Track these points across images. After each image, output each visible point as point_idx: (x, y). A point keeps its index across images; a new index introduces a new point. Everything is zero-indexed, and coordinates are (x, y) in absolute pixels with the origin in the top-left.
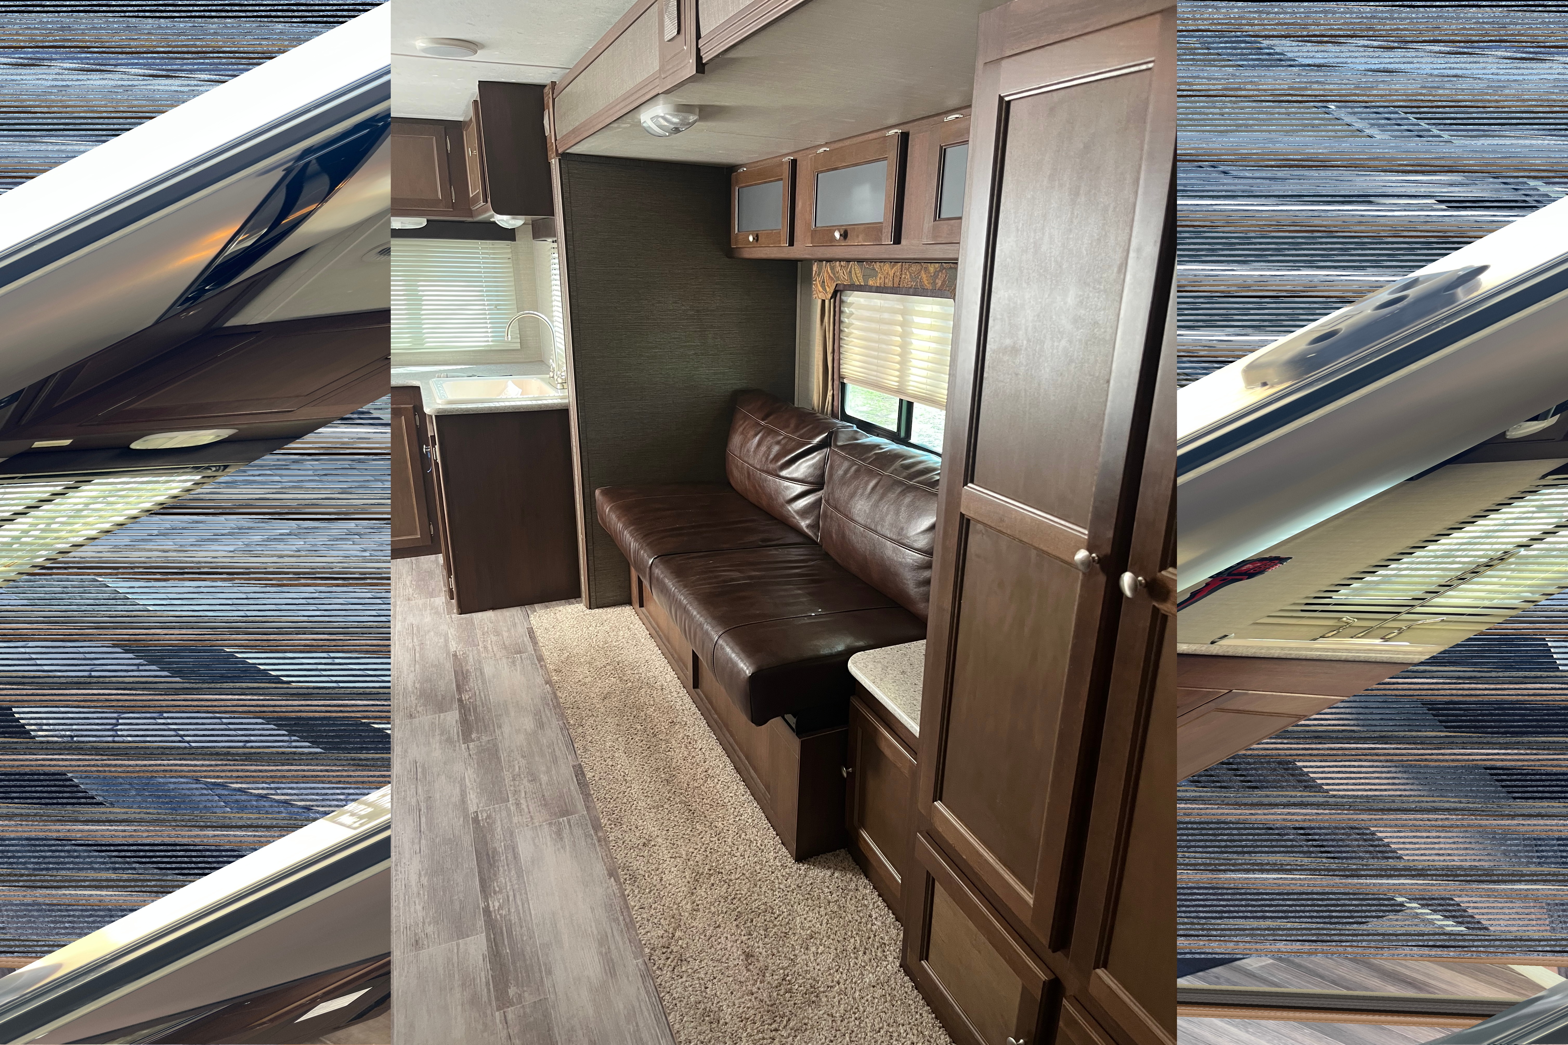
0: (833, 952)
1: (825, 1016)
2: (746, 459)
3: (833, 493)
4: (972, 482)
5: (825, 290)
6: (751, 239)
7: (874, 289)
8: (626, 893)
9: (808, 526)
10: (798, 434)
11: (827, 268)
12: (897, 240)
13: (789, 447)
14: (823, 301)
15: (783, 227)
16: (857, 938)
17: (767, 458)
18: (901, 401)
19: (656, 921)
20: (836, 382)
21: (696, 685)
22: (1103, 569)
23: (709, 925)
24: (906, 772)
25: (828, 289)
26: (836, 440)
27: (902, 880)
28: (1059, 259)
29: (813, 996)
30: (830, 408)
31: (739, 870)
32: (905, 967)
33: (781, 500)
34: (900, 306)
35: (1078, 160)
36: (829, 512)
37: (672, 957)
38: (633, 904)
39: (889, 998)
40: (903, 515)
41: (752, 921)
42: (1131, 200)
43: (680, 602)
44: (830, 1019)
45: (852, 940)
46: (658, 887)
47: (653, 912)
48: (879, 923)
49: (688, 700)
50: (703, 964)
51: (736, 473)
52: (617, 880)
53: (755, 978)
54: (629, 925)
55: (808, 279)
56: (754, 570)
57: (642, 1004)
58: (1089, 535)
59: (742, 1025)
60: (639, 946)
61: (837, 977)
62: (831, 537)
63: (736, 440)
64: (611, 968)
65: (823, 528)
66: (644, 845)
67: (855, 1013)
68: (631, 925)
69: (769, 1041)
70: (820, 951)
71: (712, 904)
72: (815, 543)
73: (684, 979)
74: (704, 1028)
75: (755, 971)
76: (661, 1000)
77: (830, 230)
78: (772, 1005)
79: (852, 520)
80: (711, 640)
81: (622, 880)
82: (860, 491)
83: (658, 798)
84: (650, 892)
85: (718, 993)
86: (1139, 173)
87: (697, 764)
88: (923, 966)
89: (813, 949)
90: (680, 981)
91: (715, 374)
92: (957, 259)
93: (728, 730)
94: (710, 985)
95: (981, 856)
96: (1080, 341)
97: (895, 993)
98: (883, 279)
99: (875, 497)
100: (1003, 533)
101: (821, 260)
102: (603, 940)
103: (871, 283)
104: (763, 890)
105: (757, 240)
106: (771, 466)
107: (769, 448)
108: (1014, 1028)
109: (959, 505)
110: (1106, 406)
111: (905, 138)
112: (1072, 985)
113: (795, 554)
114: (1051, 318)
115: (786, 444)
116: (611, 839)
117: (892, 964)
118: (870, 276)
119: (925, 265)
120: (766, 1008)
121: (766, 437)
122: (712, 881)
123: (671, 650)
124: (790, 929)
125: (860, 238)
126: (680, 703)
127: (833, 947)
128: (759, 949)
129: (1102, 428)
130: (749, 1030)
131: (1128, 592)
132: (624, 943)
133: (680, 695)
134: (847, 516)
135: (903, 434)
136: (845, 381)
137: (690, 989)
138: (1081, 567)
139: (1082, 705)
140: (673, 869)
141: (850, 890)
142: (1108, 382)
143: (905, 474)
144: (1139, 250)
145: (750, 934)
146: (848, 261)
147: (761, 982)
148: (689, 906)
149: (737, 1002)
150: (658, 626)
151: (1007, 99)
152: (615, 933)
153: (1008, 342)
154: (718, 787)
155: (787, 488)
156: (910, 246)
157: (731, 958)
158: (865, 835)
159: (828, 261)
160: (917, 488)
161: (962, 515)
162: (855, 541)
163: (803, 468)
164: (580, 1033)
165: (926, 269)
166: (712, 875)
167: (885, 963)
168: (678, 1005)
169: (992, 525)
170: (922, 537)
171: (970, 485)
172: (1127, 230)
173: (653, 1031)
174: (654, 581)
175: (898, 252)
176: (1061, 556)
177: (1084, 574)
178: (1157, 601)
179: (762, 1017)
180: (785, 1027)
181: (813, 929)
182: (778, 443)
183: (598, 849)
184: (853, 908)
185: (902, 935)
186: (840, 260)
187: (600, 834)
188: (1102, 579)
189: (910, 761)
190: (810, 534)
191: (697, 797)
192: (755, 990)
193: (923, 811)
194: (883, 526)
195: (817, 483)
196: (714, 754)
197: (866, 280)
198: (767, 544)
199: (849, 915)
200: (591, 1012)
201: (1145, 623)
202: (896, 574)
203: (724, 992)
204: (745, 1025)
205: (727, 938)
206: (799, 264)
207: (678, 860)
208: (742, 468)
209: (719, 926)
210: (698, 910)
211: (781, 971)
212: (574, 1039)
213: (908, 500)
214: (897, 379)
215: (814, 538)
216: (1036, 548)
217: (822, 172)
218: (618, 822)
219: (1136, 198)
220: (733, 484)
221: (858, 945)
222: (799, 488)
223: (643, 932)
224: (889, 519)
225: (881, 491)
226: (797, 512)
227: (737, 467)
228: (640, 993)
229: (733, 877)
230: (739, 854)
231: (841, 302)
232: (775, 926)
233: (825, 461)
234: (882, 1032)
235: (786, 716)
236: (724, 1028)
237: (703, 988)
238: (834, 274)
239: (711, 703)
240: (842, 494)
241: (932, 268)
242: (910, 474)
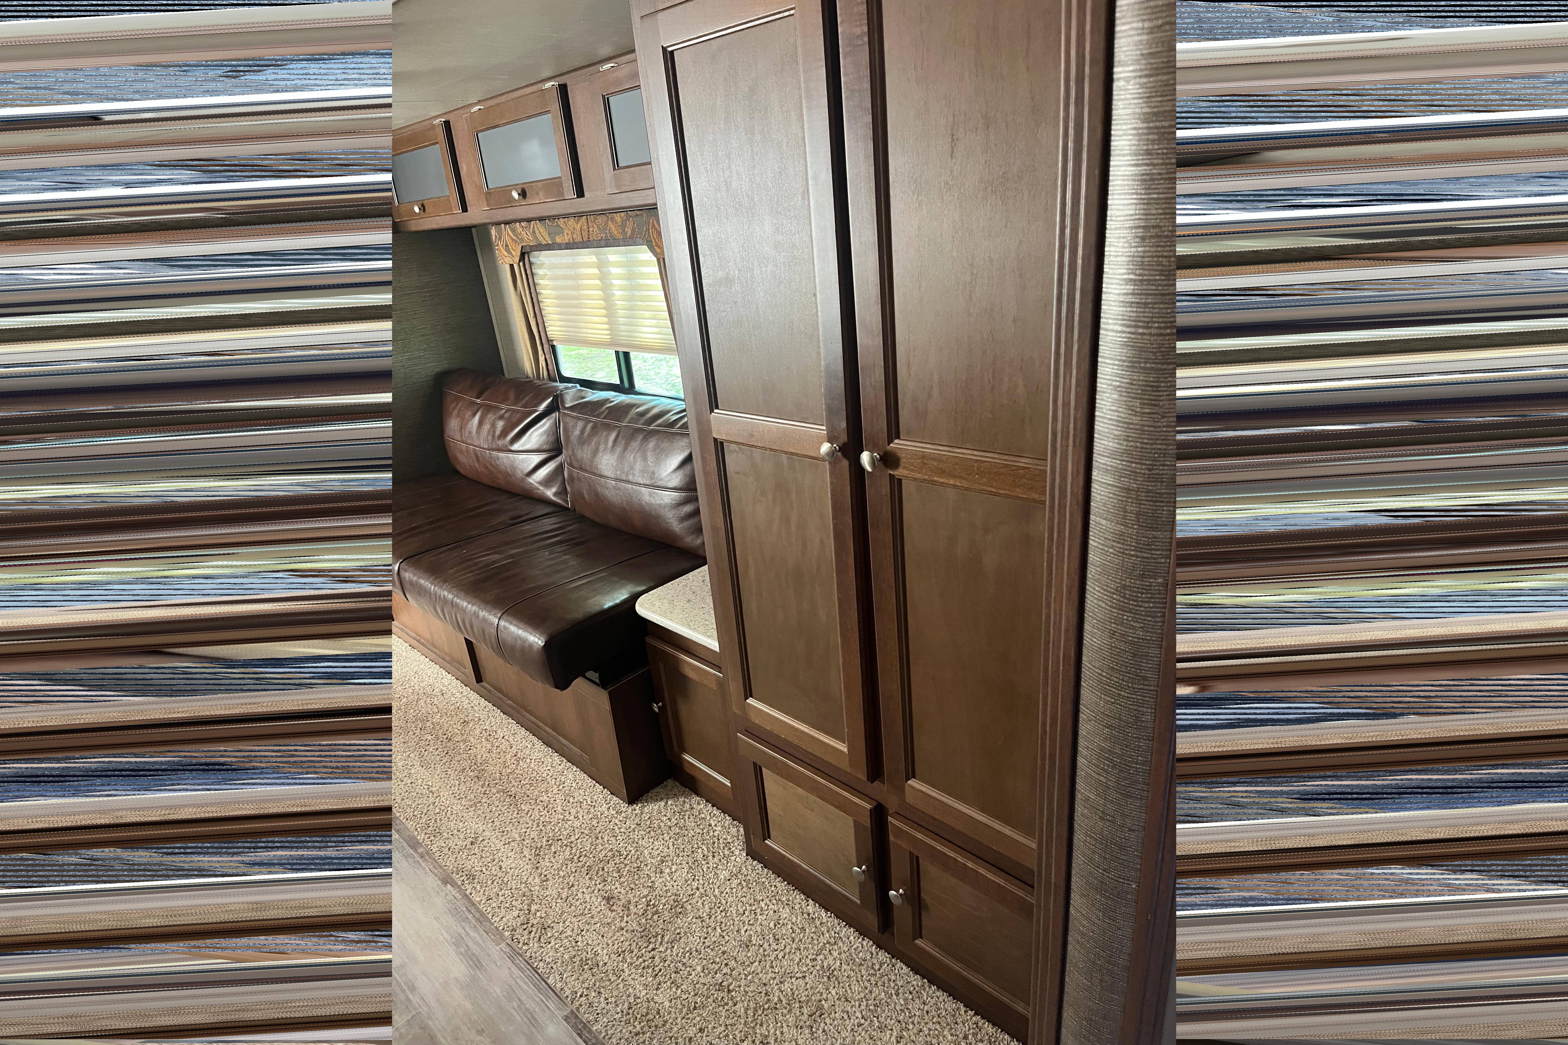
0: (686, 867)
1: (694, 920)
2: (469, 441)
3: (574, 454)
4: (717, 408)
5: (511, 254)
6: (417, 209)
7: (563, 247)
8: (468, 892)
9: (555, 494)
10: (520, 404)
11: (507, 230)
12: (580, 193)
13: (514, 420)
14: (512, 266)
15: (451, 193)
16: (704, 847)
17: (493, 436)
18: (617, 353)
19: (507, 905)
20: (546, 346)
21: (479, 679)
22: (845, 455)
23: (562, 889)
24: (714, 686)
25: (514, 253)
26: (563, 402)
27: (731, 783)
28: (750, 193)
29: (678, 908)
30: (545, 373)
31: (577, 831)
32: (752, 853)
33: (519, 474)
34: (594, 259)
35: (747, 103)
36: (575, 475)
37: (534, 929)
38: (478, 899)
39: (744, 884)
40: (651, 458)
41: (603, 869)
42: (800, 135)
43: (445, 600)
44: (699, 921)
45: (700, 850)
46: (499, 875)
47: (501, 898)
48: (719, 828)
49: (474, 696)
50: (567, 923)
51: (462, 459)
52: (454, 884)
53: (621, 915)
54: (481, 919)
55: (488, 245)
56: (514, 548)
57: (518, 980)
58: (827, 430)
59: (620, 958)
60: (498, 933)
61: (695, 884)
62: (583, 498)
63: (453, 425)
64: (475, 962)
65: (573, 493)
66: (472, 843)
67: (719, 907)
68: (482, 918)
69: (650, 961)
70: (673, 870)
71: (559, 869)
72: (567, 509)
73: (553, 943)
74: (586, 976)
75: (619, 910)
76: (535, 970)
77: (505, 191)
78: (643, 931)
79: (601, 476)
80: (492, 624)
81: (459, 883)
82: (602, 447)
83: (472, 796)
84: (492, 883)
85: (590, 942)
86: (801, 110)
87: (504, 752)
88: (767, 845)
89: (668, 870)
90: (549, 946)
91: (410, 359)
92: (656, 204)
93: (526, 710)
94: (579, 938)
95: (797, 729)
96: (784, 263)
97: (749, 877)
98: (570, 235)
99: (619, 449)
100: (755, 447)
101: (498, 224)
102: (458, 942)
103: (558, 240)
104: (606, 839)
105: (424, 210)
106: (500, 443)
107: (493, 426)
108: (854, 860)
109: (710, 431)
110: (817, 316)
111: (563, 89)
112: (891, 803)
113: (548, 524)
114: (755, 247)
115: (510, 417)
116: (434, 850)
117: (740, 856)
118: (556, 234)
119: (610, 216)
120: (639, 935)
121: (486, 414)
122: (553, 850)
123: (441, 654)
124: (641, 862)
125: (541, 194)
126: (467, 701)
127: (684, 863)
128: (617, 889)
129: (818, 336)
130: (628, 960)
131: (868, 468)
132: (481, 936)
133: (465, 694)
134: (595, 474)
135: (626, 385)
136: (555, 343)
137: (562, 949)
138: (827, 458)
139: (852, 573)
140: (509, 855)
141: (687, 811)
142: (815, 295)
143: (642, 421)
144: (815, 178)
145: (605, 881)
146: (529, 220)
147: (628, 916)
148: (537, 880)
149: (609, 942)
150: (419, 635)
151: (670, 49)
152: (467, 929)
153: (721, 274)
154: (532, 765)
155: (523, 460)
156: (594, 199)
157: (593, 907)
158: (687, 757)
159: (507, 223)
160: (658, 432)
161: (715, 440)
162: (609, 495)
163: (536, 437)
164: (464, 1028)
165: (612, 219)
166: (551, 845)
167: (733, 858)
168: (554, 967)
169: (744, 442)
170: (674, 476)
171: (716, 411)
172: (802, 161)
173: (537, 999)
174: (407, 586)
175: (581, 205)
176: (808, 454)
177: (830, 463)
178: (891, 469)
179: (637, 944)
180: (661, 944)
181: (662, 854)
182: (501, 417)
183: (423, 865)
184: (693, 824)
185: (742, 830)
186: (520, 221)
187: (421, 850)
188: (845, 463)
189: (715, 675)
190: (559, 501)
191: (513, 782)
192: (623, 924)
193: (738, 712)
194: (634, 475)
195: (554, 449)
196: (518, 737)
197: (553, 239)
198: (517, 520)
199: (692, 832)
200: (469, 1006)
201: (886, 490)
202: (658, 517)
203: (595, 938)
204: (623, 958)
205: (583, 893)
206: (474, 230)
207: (512, 843)
208: (468, 451)
209: (573, 886)
210: (547, 880)
211: (644, 900)
212: (460, 1035)
213: (651, 445)
214: (608, 332)
215: (564, 504)
216: (786, 453)
217: (482, 131)
218: (437, 833)
219: (804, 133)
220: (462, 472)
221: (706, 852)
222: (536, 459)
223: (498, 919)
224: (638, 466)
225: (623, 442)
226: (540, 483)
227: (462, 452)
228: (512, 972)
229: (573, 839)
230: (572, 817)
231: (531, 263)
232: (626, 865)
233: (556, 426)
234: (747, 913)
235: (587, 674)
236: (605, 969)
237: (574, 944)
238: (516, 236)
239: (501, 691)
240: (584, 454)
241: (618, 217)
242: (647, 420)
